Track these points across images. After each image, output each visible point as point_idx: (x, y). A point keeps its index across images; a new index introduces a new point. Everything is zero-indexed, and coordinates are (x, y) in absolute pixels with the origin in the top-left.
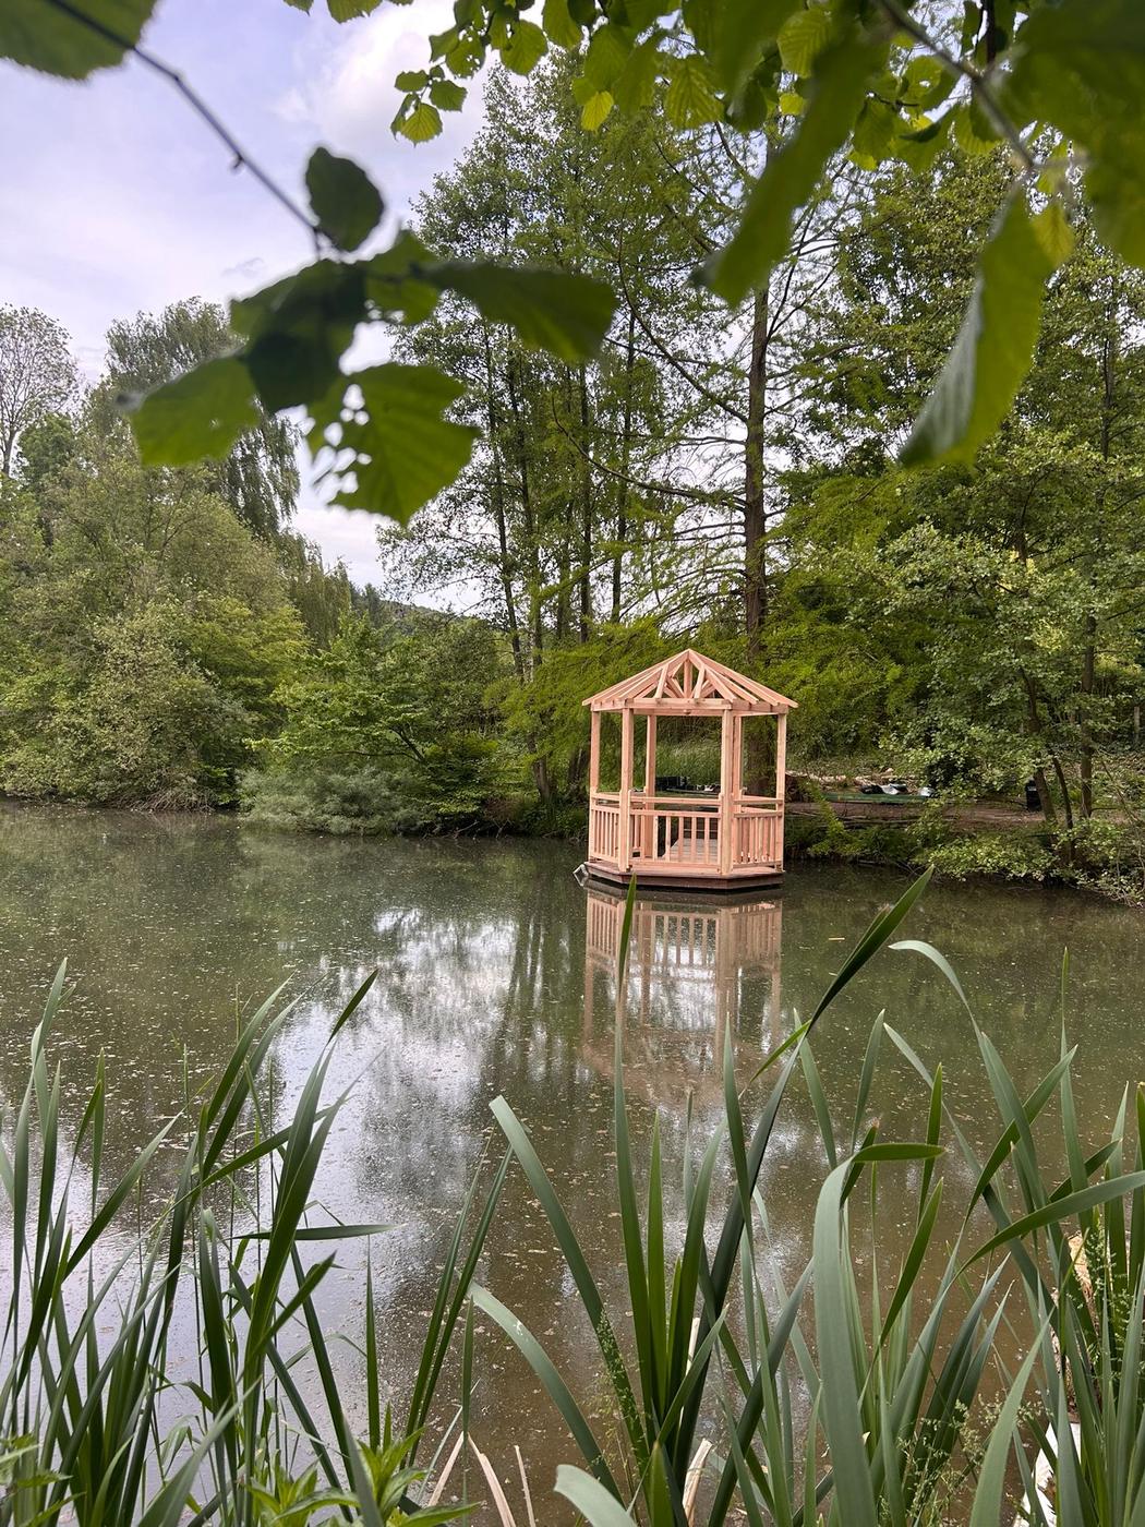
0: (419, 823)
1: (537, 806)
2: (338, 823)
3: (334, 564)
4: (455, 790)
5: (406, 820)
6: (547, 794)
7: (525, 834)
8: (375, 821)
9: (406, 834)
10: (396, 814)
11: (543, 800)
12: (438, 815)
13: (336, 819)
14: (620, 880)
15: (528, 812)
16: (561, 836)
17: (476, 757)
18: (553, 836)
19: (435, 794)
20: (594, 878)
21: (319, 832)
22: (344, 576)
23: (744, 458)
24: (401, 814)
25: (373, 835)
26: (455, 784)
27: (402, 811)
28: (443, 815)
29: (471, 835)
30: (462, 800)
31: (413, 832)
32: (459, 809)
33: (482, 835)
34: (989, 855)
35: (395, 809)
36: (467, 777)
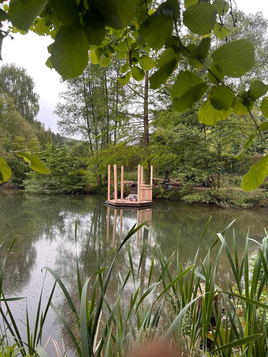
0: (68, 191)
1: (97, 187)
2: (48, 191)
3: (48, 129)
4: (77, 183)
5: (65, 191)
6: (99, 184)
7: (94, 194)
8: (57, 191)
9: (66, 194)
10: (62, 189)
11: (98, 186)
12: (73, 189)
13: (47, 191)
14: (115, 205)
15: (95, 188)
16: (103, 194)
17: (82, 176)
18: (101, 194)
19: (72, 184)
20: (109, 204)
21: (44, 194)
22: (50, 131)
23: (143, 107)
24: (64, 189)
25: (57, 194)
26: (77, 182)
27: (64, 188)
28: (74, 189)
29: (81, 194)
30: (79, 186)
31: (67, 193)
32: (78, 188)
33: (84, 194)
34: (197, 197)
35: (62, 188)
36: (80, 180)
